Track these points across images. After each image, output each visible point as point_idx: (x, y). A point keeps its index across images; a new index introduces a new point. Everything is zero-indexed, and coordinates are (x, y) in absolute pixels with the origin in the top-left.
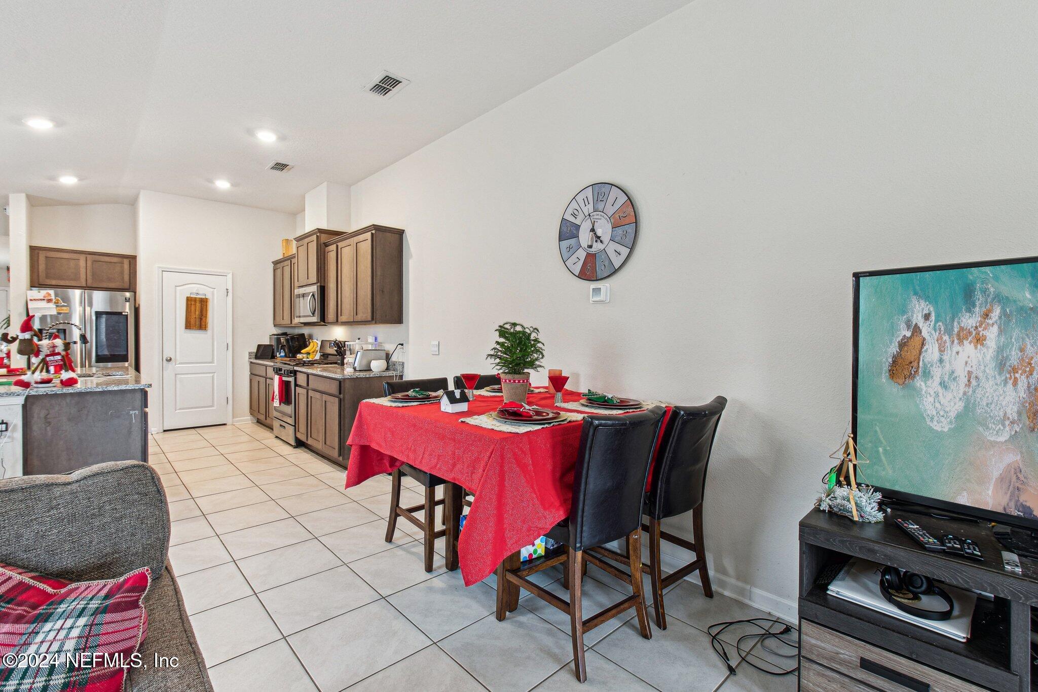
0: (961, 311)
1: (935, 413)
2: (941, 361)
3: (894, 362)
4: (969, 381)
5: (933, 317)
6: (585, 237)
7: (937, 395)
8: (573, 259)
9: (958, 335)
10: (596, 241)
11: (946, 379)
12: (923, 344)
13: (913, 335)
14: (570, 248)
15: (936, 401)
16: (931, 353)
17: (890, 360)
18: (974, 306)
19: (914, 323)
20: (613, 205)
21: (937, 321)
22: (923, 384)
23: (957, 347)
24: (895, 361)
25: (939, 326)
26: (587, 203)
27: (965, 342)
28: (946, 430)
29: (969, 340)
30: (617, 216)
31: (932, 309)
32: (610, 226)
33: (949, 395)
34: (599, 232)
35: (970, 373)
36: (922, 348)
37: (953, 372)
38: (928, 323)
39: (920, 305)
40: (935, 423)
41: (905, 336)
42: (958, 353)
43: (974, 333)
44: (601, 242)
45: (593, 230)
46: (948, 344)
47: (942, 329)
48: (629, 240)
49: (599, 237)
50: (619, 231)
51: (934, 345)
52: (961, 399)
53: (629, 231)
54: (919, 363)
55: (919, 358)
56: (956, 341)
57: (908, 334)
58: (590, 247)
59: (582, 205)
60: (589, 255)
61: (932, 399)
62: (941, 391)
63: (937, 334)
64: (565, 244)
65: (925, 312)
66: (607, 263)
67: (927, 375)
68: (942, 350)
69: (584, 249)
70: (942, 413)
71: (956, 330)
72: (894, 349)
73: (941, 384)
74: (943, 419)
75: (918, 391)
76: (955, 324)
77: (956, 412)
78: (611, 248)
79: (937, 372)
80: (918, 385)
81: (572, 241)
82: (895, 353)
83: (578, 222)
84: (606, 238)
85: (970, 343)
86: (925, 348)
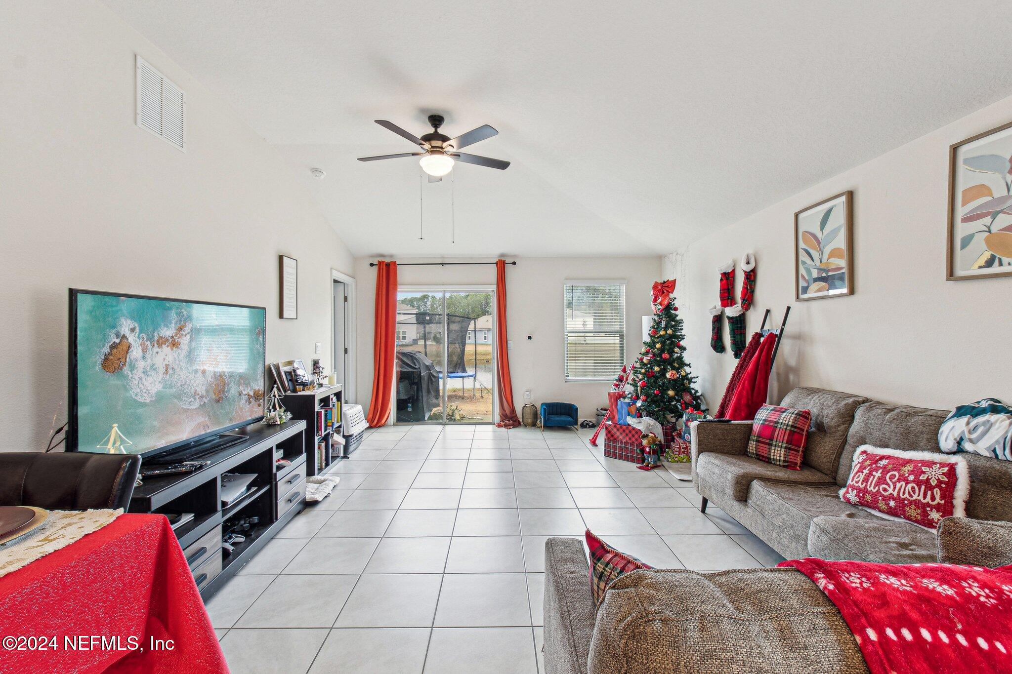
0: (160, 326)
1: (139, 391)
2: (144, 358)
3: (106, 358)
4: (166, 370)
5: (137, 330)
7: (141, 379)
9: (158, 341)
11: (148, 370)
12: (129, 347)
13: (121, 341)
15: (140, 383)
16: (136, 352)
17: (103, 357)
18: (170, 322)
19: (122, 334)
21: (140, 333)
22: (129, 372)
23: (156, 349)
24: (107, 356)
25: (143, 335)
27: (163, 346)
28: (148, 401)
29: (167, 344)
31: (136, 325)
33: (150, 379)
35: (167, 366)
36: (128, 350)
37: (154, 365)
38: (133, 334)
39: (127, 323)
40: (139, 397)
41: (115, 342)
42: (157, 353)
43: (171, 340)
46: (150, 347)
47: (145, 337)
51: (138, 348)
52: (160, 382)
54: (126, 359)
55: (126, 357)
56: (156, 345)
57: (118, 341)
61: (137, 382)
62: (143, 375)
63: (141, 341)
65: (131, 327)
67: (133, 367)
68: (144, 351)
70: (144, 391)
71: (156, 338)
72: (106, 349)
73: (144, 372)
74: (145, 395)
75: (126, 378)
76: (156, 334)
77: (156, 390)
79: (141, 364)
80: (126, 373)
82: (107, 353)
85: (168, 346)
86: (131, 350)
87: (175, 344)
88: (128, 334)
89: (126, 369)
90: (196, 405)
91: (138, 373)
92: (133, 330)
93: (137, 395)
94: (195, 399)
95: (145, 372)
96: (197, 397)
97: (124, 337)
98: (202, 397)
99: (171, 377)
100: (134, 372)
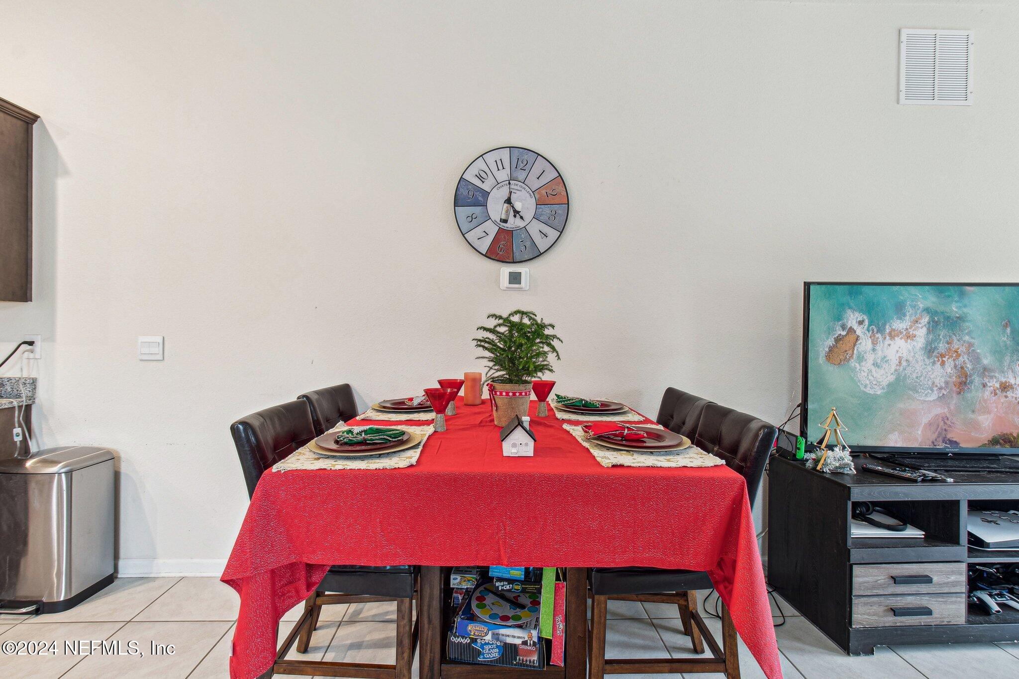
1: (868, 382)
2: (874, 350)
3: (830, 351)
4: (900, 362)
6: (496, 208)
7: (870, 371)
8: (478, 231)
9: (890, 334)
10: (515, 216)
11: (879, 362)
12: (857, 340)
13: (848, 333)
14: (472, 218)
15: (869, 375)
17: (827, 350)
18: (905, 315)
19: (849, 326)
20: (538, 178)
21: (870, 325)
22: (857, 365)
23: (888, 341)
24: (831, 349)
25: (872, 328)
26: (500, 167)
27: (896, 338)
28: (879, 393)
29: (900, 336)
30: (544, 192)
31: (865, 318)
32: (533, 202)
33: (882, 372)
34: (518, 206)
35: (900, 358)
36: (856, 342)
37: (885, 357)
38: (862, 326)
39: (854, 315)
40: (868, 389)
41: (840, 334)
42: (889, 345)
43: (905, 333)
44: (522, 218)
45: (508, 201)
46: (881, 339)
47: (875, 330)
48: (558, 222)
49: (518, 212)
50: (546, 210)
51: (867, 340)
52: (892, 374)
53: (560, 212)
54: (853, 351)
55: (854, 349)
56: (888, 338)
57: (844, 333)
58: (505, 221)
59: (494, 167)
60: (501, 231)
62: (873, 369)
63: (870, 333)
64: (463, 211)
65: (859, 319)
66: (528, 244)
67: (861, 359)
68: (874, 343)
69: (495, 222)
70: (874, 383)
71: (888, 331)
73: (874, 364)
74: (876, 387)
75: (853, 370)
76: (887, 327)
77: (888, 382)
78: (535, 228)
79: (870, 358)
80: (853, 365)
81: (477, 210)
82: (831, 345)
83: (486, 187)
84: (528, 215)
85: (901, 338)
86: (859, 342)
87: (909, 337)
88: (855, 326)
89: (853, 363)
90: (934, 396)
91: (868, 364)
92: (861, 323)
93: (866, 386)
94: (932, 390)
95: (876, 364)
96: (935, 389)
97: (851, 330)
98: (941, 388)
99: (905, 369)
100: (863, 364)
